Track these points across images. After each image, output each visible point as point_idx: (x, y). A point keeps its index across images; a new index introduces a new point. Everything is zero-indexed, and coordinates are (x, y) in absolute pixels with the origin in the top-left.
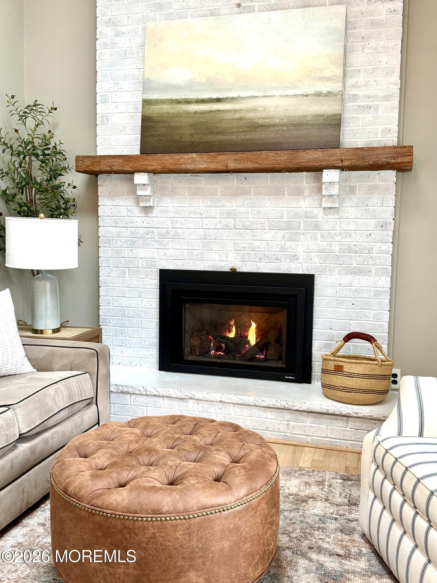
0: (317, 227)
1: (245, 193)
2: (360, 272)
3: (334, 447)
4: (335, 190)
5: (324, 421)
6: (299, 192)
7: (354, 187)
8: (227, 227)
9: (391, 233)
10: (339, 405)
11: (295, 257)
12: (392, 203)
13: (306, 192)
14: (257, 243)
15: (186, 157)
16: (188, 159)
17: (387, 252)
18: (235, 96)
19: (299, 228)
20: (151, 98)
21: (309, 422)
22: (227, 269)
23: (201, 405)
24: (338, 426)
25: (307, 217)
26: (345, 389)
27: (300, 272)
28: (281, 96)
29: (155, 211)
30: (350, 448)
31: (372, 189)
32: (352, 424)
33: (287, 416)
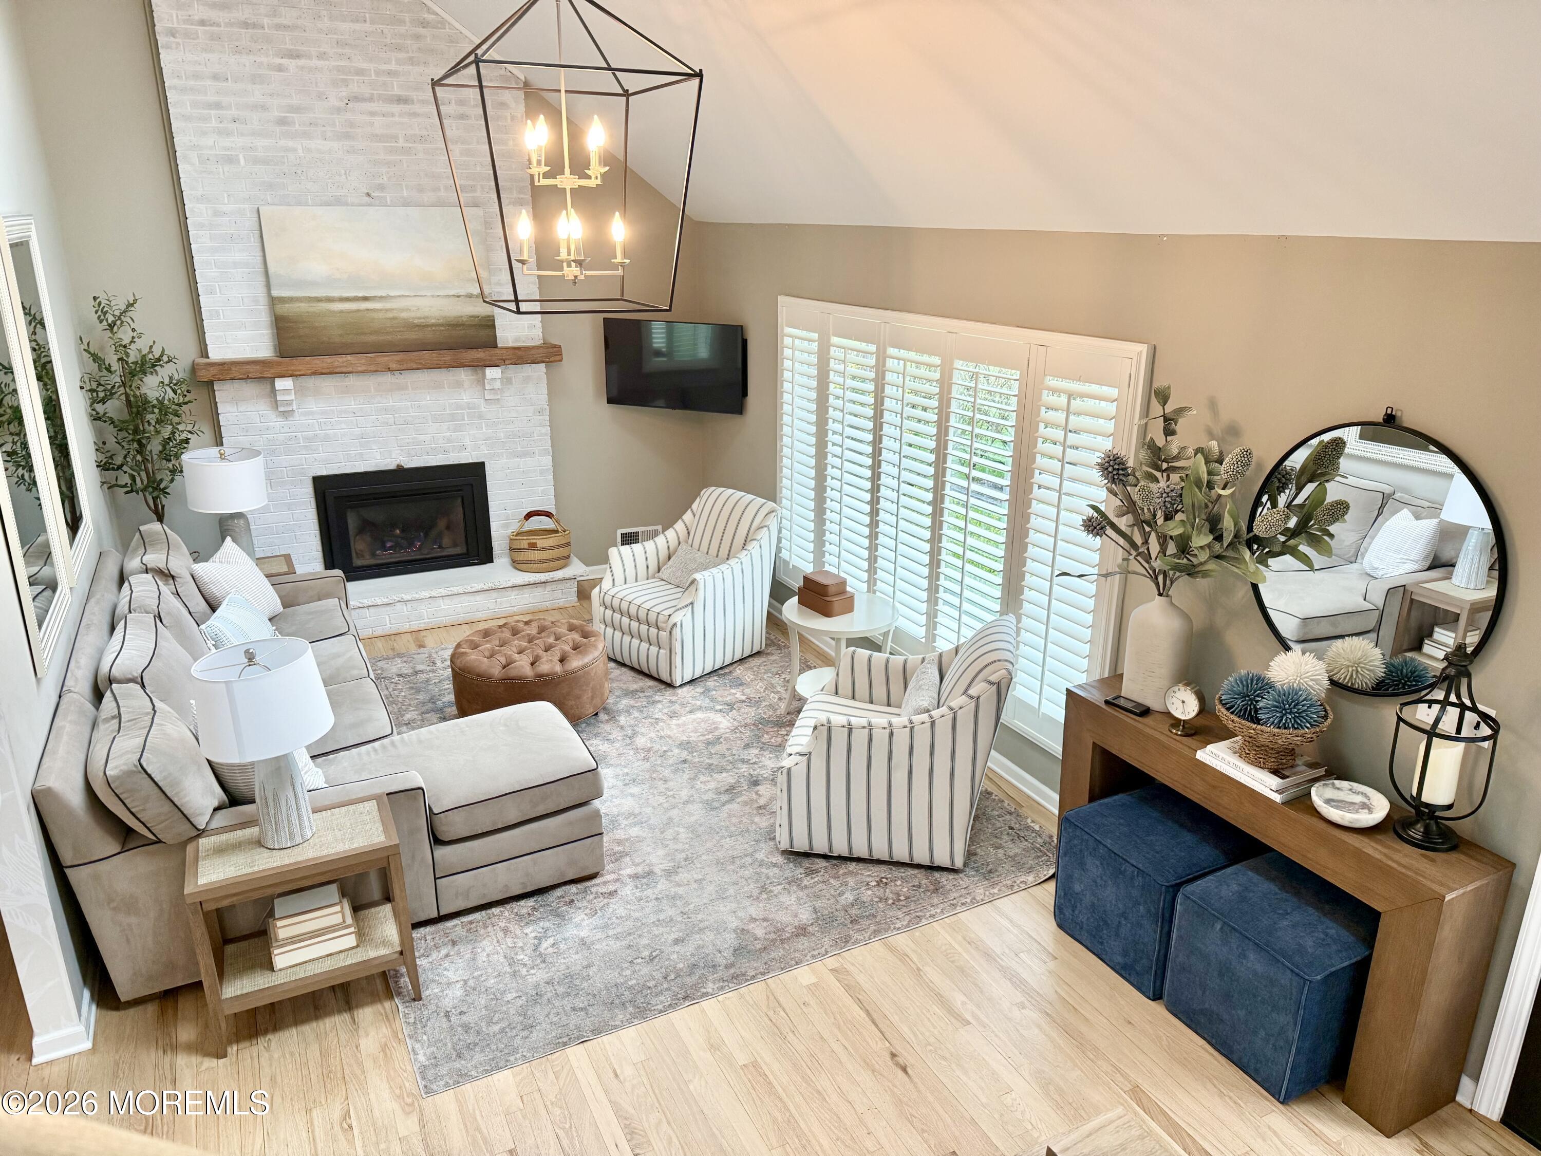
0: (481, 417)
1: (402, 388)
2: (524, 455)
3: (537, 610)
4: (498, 385)
5: (526, 591)
6: (459, 385)
7: (511, 378)
8: (387, 424)
9: (548, 418)
10: (538, 575)
11: (464, 448)
12: (545, 391)
13: (466, 384)
14: (422, 437)
15: (340, 360)
16: (343, 362)
17: (546, 435)
18: (384, 295)
19: (464, 420)
20: (283, 295)
21: (513, 595)
22: (392, 467)
23: (409, 606)
24: (538, 592)
25: (469, 409)
26: (540, 561)
27: (471, 461)
28: (433, 296)
29: (296, 414)
30: (550, 607)
31: (527, 379)
32: (549, 587)
33: (494, 594)
